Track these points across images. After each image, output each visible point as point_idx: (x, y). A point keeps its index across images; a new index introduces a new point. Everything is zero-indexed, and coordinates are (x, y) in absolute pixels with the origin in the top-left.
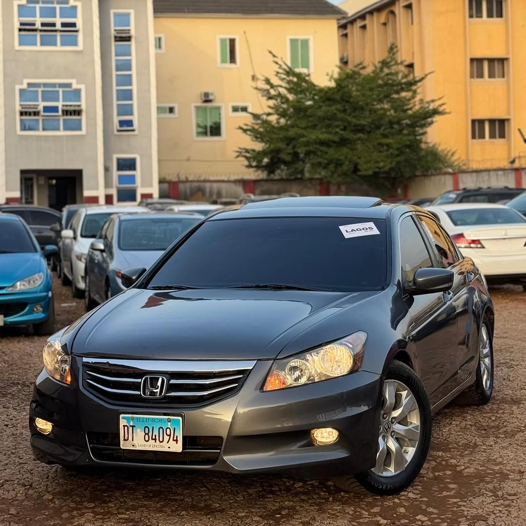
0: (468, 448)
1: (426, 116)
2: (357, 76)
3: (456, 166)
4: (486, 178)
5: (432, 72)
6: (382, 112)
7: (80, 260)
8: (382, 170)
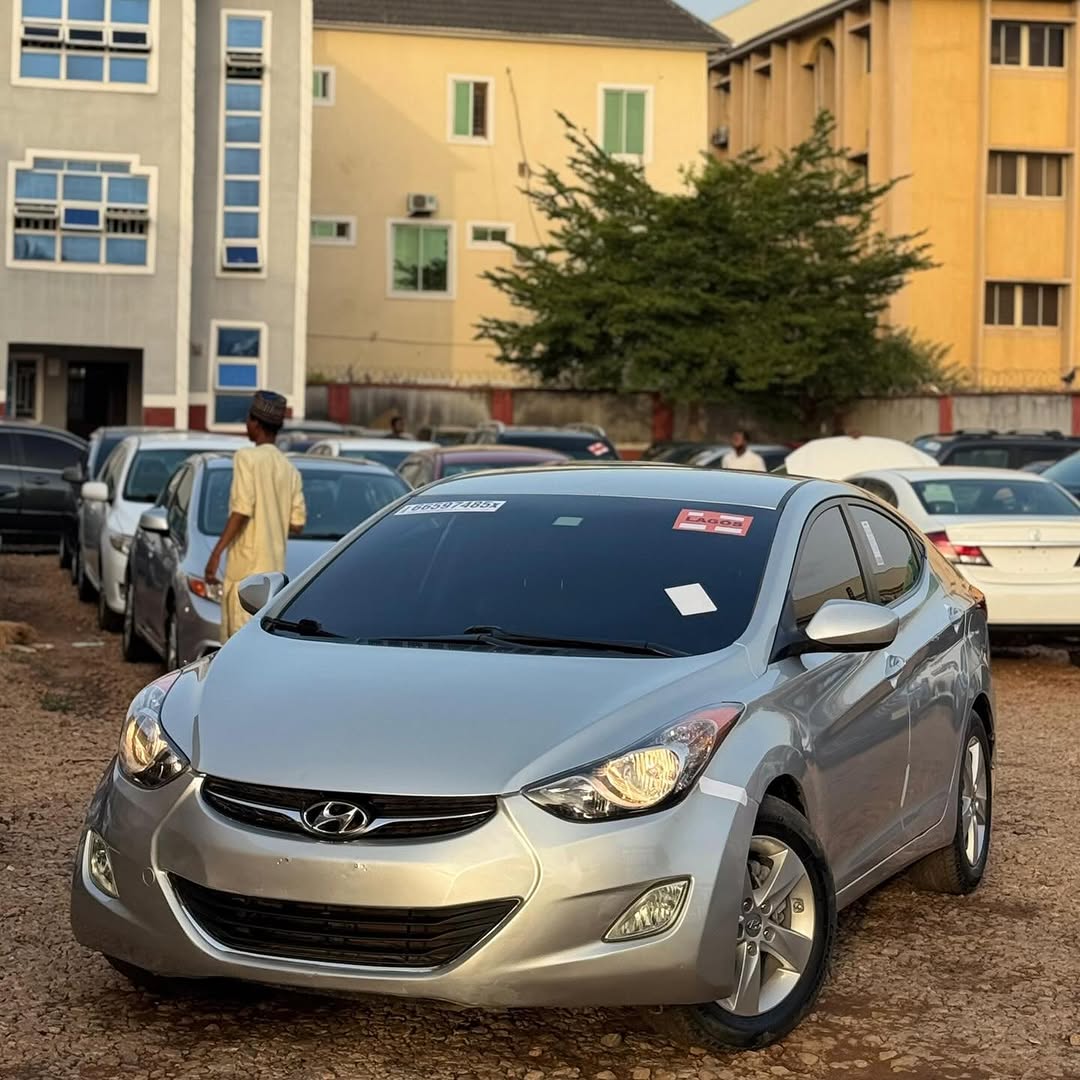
0: (909, 1011)
1: (890, 270)
2: (744, 177)
3: (948, 380)
4: (1011, 409)
5: (906, 177)
6: (794, 256)
7: (120, 549)
8: (789, 381)
